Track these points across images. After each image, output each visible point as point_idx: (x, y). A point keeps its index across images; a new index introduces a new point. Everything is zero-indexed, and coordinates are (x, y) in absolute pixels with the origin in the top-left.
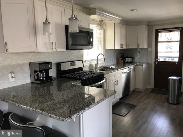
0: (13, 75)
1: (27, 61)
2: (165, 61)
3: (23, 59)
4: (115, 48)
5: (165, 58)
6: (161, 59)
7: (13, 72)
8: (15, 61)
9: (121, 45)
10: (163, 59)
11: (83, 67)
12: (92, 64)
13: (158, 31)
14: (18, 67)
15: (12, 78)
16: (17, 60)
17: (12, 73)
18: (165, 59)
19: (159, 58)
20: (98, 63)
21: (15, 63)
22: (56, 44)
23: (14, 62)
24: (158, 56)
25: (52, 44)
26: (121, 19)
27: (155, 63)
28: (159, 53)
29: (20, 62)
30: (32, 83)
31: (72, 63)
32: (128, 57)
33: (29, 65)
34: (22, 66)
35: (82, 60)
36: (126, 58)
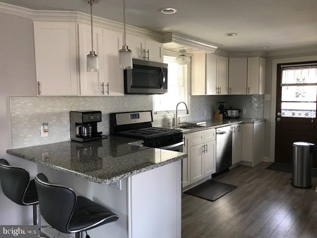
0: (46, 127)
1: (66, 109)
2: (294, 116)
3: (61, 106)
4: (206, 93)
5: (294, 112)
6: (286, 114)
7: (47, 124)
8: (49, 108)
9: (218, 89)
10: (290, 114)
11: (152, 121)
12: (168, 117)
13: (282, 66)
14: (54, 117)
15: (45, 132)
16: (52, 107)
17: (45, 126)
18: (293, 114)
19: (282, 111)
20: (178, 116)
21: (49, 112)
22: (108, 85)
23: (49, 110)
24: (282, 108)
25: (103, 85)
26: (217, 48)
27: (276, 119)
28: (282, 103)
29: (57, 110)
30: (72, 141)
31: (133, 114)
32: (231, 109)
33: (69, 115)
34: (59, 115)
35: (151, 111)
36: (229, 111)
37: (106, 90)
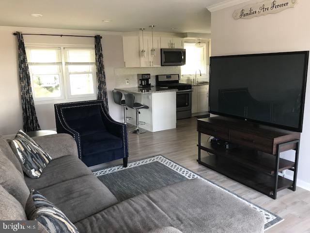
1: (136, 73)
7: (128, 79)
11: (179, 80)
12: (190, 78)
14: (131, 77)
15: (127, 82)
20: (196, 78)
21: (129, 74)
22: (153, 62)
25: (150, 62)
30: (138, 87)
31: (168, 76)
33: (137, 76)
35: (179, 75)
37: (152, 64)
